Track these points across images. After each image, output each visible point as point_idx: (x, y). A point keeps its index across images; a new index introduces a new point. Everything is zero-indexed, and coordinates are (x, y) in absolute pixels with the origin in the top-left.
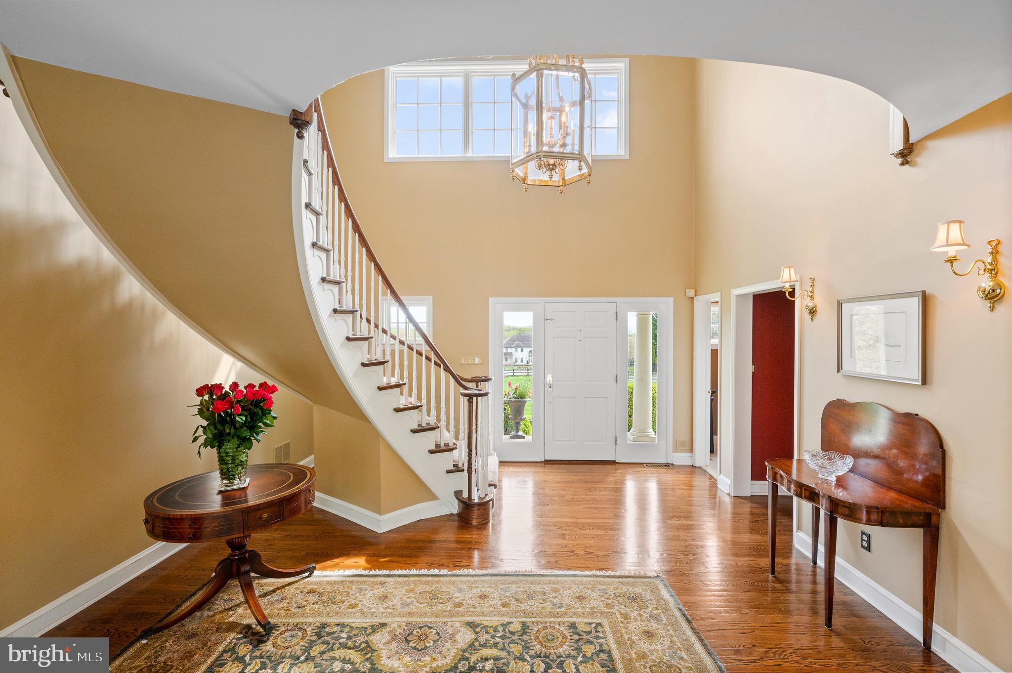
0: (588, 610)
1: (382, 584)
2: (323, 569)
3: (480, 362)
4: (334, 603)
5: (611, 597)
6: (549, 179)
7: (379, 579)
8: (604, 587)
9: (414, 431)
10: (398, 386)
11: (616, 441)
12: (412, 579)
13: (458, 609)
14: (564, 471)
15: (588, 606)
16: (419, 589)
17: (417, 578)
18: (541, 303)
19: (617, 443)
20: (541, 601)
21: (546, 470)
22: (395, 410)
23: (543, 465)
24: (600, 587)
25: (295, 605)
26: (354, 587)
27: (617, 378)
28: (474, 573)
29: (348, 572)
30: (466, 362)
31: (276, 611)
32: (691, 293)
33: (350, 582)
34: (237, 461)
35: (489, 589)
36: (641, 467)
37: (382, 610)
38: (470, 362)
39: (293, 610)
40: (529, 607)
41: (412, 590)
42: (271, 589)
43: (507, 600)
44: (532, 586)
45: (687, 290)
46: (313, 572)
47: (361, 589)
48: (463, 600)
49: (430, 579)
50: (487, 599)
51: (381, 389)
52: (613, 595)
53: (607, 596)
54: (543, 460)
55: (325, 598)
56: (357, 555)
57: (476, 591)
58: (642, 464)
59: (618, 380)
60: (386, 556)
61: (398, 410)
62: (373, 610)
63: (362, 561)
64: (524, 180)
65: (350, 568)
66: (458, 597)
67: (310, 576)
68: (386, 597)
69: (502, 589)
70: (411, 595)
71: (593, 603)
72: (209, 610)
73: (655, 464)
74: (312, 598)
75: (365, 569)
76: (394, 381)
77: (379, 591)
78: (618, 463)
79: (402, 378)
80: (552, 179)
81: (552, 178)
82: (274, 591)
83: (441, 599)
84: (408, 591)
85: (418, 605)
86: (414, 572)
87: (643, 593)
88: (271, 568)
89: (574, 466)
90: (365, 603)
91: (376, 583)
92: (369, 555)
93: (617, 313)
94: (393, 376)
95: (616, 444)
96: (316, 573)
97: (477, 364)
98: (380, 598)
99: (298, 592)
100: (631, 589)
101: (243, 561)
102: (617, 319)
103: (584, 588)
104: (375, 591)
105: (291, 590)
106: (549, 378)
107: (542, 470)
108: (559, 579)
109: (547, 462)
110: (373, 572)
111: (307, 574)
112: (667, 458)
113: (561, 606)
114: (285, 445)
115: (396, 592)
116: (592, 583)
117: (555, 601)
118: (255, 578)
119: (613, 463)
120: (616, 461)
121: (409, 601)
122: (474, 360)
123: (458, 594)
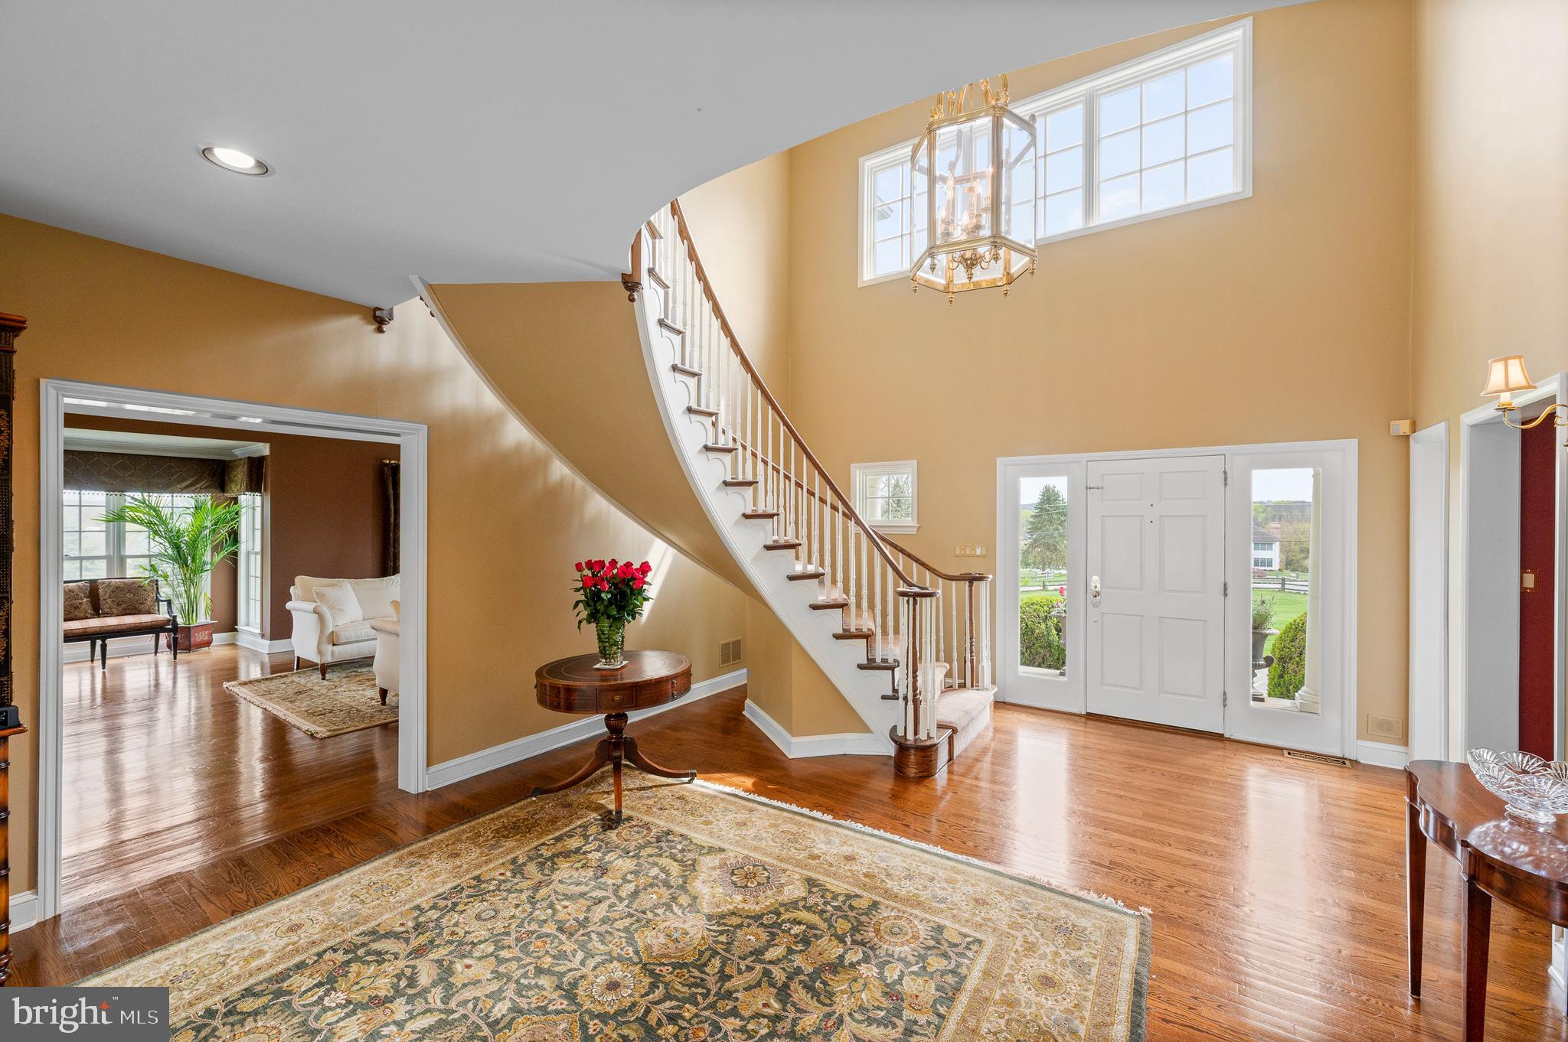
0: (978, 919)
1: (751, 810)
2: (705, 779)
3: (984, 553)
4: (692, 814)
5: (1029, 916)
6: (967, 281)
7: (751, 805)
8: (1030, 901)
9: (837, 637)
10: (816, 576)
11: (1225, 700)
12: (786, 814)
13: (810, 861)
14: (1110, 734)
15: (982, 914)
16: (785, 827)
17: (791, 815)
18: (1080, 462)
19: (1227, 702)
20: (920, 887)
21: (1087, 730)
22: (810, 606)
23: (1083, 720)
24: (1023, 898)
25: (659, 806)
26: (721, 805)
27: (1225, 589)
28: (863, 829)
29: (728, 789)
30: (963, 552)
31: (640, 805)
32: (1404, 427)
33: (722, 799)
34: (611, 641)
35: (864, 852)
36: (1276, 754)
37: (731, 835)
38: (968, 552)
39: (654, 810)
40: (898, 887)
41: (776, 826)
42: (650, 785)
43: (876, 871)
44: (923, 866)
45: (1392, 423)
46: (693, 779)
47: (726, 809)
48: (823, 854)
49: (804, 820)
50: (853, 862)
51: (791, 578)
52: (1035, 915)
53: (1024, 912)
54: (1084, 713)
55: (688, 808)
56: (749, 775)
57: (847, 850)
58: (1282, 749)
59: (1229, 592)
60: (777, 784)
61: (815, 607)
62: (723, 833)
63: (749, 782)
64: (946, 289)
65: (731, 785)
66: (821, 849)
67: (689, 782)
68: (745, 824)
69: (880, 857)
70: (772, 830)
71: (994, 914)
72: (592, 789)
73: (1312, 753)
74: (678, 804)
75: (746, 791)
76: (811, 569)
77: (741, 816)
78: (1229, 740)
79: (822, 564)
80: (972, 280)
81: (971, 278)
82: (651, 787)
83: (801, 844)
84: (770, 826)
85: (771, 843)
86: (794, 808)
87: (1089, 929)
88: (648, 761)
89: (1135, 731)
90: (720, 823)
91: (744, 807)
92: (761, 779)
93: (1225, 472)
94: (810, 562)
95: (1225, 706)
96: (696, 781)
97: (978, 556)
98: (738, 824)
99: (670, 794)
100: (1073, 917)
101: (617, 746)
102: (1226, 484)
103: (997, 891)
104: (738, 816)
105: (665, 791)
106: (1095, 581)
107: (1084, 729)
108: (969, 869)
109: (1090, 717)
110: (751, 796)
111: (687, 779)
112: (1343, 748)
113: (943, 900)
114: (734, 643)
115: (759, 823)
116: (1015, 890)
117: (940, 892)
118: (627, 766)
119: (1219, 737)
120: (1227, 735)
121: (764, 835)
122: (974, 549)
123: (822, 846)
